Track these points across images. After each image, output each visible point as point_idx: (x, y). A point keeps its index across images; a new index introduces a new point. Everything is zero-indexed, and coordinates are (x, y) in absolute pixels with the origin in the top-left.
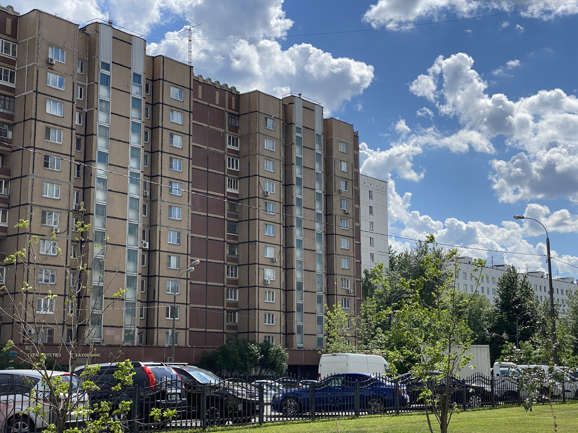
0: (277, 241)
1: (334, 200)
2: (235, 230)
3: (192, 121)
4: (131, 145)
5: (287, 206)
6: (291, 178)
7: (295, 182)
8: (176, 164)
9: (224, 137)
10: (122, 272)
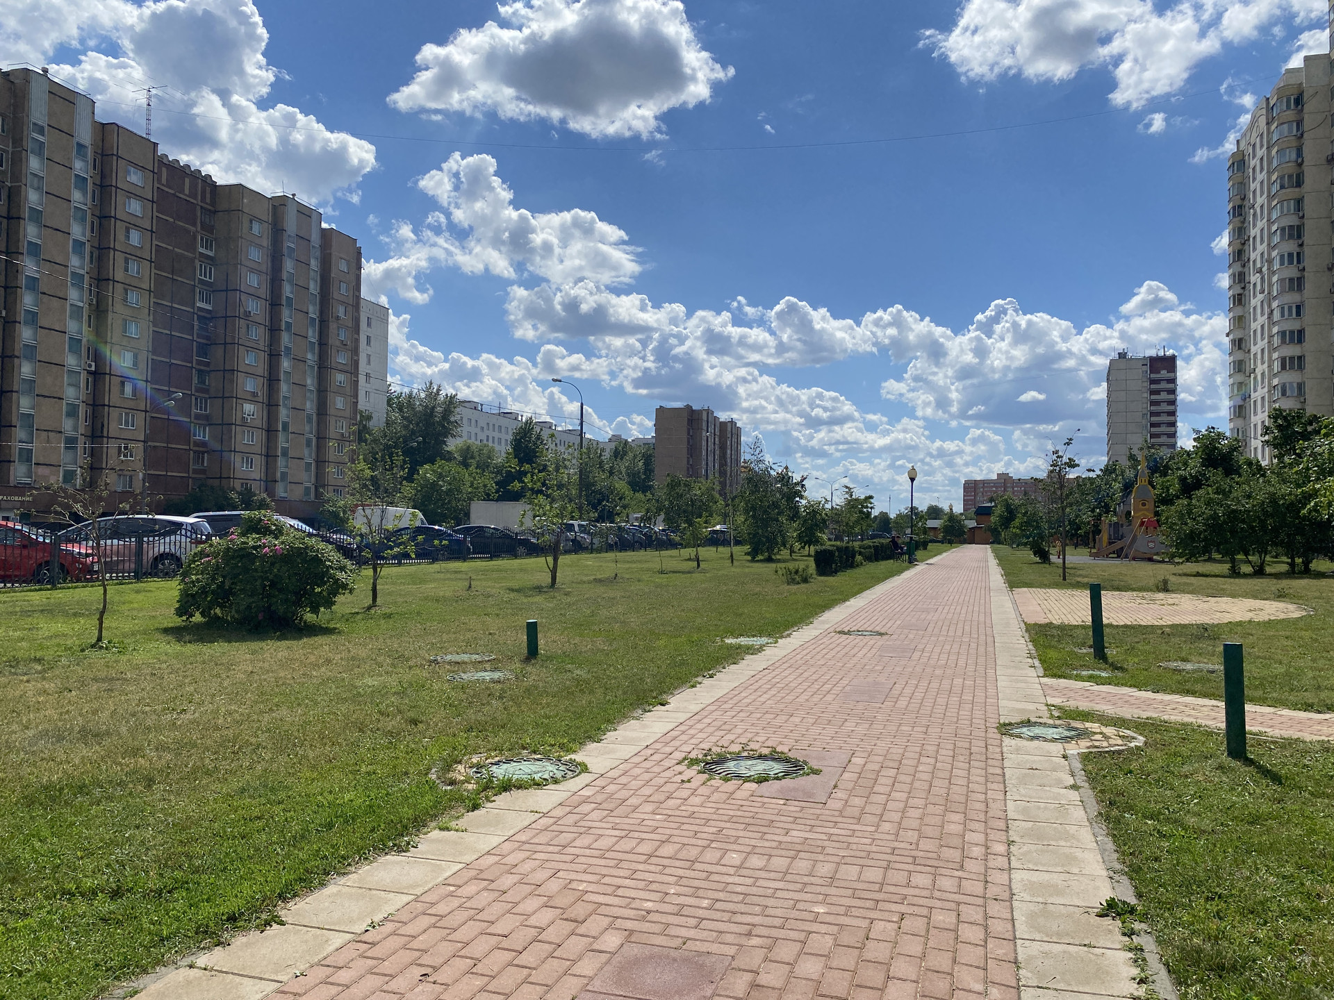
0: (260, 371)
1: (331, 327)
2: (206, 354)
3: (155, 214)
4: (73, 237)
5: (274, 329)
6: (280, 296)
7: (284, 302)
8: (133, 267)
9: (195, 238)
10: (60, 398)
